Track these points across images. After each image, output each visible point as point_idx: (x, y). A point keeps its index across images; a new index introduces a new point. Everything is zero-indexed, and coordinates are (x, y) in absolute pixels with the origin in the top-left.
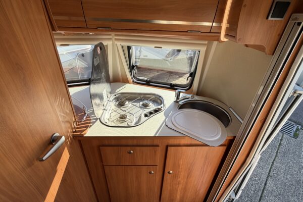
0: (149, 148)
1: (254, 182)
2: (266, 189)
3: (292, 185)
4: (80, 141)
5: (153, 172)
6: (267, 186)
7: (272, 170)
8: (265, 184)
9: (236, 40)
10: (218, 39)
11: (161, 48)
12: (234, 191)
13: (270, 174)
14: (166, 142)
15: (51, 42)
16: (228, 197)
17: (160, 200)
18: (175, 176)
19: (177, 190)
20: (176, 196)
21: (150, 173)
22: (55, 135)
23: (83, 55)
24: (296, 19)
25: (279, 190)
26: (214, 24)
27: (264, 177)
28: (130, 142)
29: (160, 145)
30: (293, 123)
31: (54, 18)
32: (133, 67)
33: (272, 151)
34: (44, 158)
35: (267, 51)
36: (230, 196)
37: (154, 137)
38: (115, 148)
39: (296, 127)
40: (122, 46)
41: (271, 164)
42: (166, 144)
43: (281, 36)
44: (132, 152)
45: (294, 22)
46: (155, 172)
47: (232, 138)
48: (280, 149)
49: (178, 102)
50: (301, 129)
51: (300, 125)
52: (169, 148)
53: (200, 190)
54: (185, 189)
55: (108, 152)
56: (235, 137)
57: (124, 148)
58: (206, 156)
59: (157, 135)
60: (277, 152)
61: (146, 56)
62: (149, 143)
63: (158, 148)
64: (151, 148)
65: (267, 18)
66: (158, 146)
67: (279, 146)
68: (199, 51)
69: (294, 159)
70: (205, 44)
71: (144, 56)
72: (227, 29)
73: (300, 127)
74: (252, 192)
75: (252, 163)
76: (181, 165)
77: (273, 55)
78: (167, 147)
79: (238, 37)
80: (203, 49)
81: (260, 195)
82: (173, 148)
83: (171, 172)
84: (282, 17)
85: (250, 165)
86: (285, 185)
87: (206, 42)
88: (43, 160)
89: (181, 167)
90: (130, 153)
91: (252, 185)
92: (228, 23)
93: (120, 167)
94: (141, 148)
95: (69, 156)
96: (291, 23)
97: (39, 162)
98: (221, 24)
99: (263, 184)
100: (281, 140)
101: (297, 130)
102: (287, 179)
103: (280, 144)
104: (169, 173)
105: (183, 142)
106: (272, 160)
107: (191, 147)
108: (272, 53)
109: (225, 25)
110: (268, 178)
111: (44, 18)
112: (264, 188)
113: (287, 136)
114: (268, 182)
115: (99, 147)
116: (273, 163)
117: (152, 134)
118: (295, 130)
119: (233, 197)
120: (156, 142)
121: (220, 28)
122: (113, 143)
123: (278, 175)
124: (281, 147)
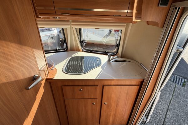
0: (92, 87)
1: (159, 114)
2: (166, 118)
3: (183, 115)
4: (50, 83)
5: (95, 103)
6: (167, 116)
7: (170, 106)
8: (166, 115)
9: (141, 19)
10: (132, 21)
11: (99, 29)
12: (146, 115)
13: (169, 109)
14: (102, 83)
15: (35, 21)
16: (142, 120)
17: (99, 123)
18: (109, 106)
19: (110, 116)
20: (110, 120)
21: (93, 104)
22: (36, 76)
23: (52, 38)
24: (174, 6)
25: (175, 119)
26: (129, 11)
27: (165, 110)
28: (81, 84)
29: (99, 85)
30: (182, 78)
31: (37, 8)
32: (83, 41)
33: (169, 95)
34: (29, 88)
35: (160, 25)
36: (143, 119)
37: (96, 80)
38: (71, 87)
39: (183, 80)
40: (76, 29)
41: (169, 102)
42: (102, 84)
43: (166, 16)
44: (82, 89)
45: (173, 7)
46: (96, 103)
47: (142, 80)
48: (174, 93)
49: (110, 61)
50: (187, 81)
51: (186, 79)
52: (104, 87)
53: (124, 116)
54: (115, 115)
55: (68, 90)
56: (144, 79)
57: (77, 87)
58: (127, 92)
59: (97, 79)
60: (173, 95)
61: (91, 39)
62: (92, 84)
63: (97, 87)
64: (93, 87)
65: (158, 6)
66: (98, 86)
67: (174, 91)
68: (121, 30)
69: (184, 99)
70: (125, 26)
71: (89, 39)
72: (136, 13)
73: (186, 80)
74: (158, 120)
75: (155, 96)
76: (112, 98)
77: (163, 27)
78: (103, 86)
79: (142, 17)
80: (124, 29)
81: (163, 121)
82: (107, 87)
83: (106, 103)
84: (166, 5)
85: (154, 98)
86: (178, 115)
87: (125, 25)
88: (28, 89)
89: (112, 100)
90: (81, 90)
91: (158, 115)
92: (136, 10)
93: (74, 100)
94: (88, 87)
95: (43, 91)
96: (172, 8)
97: (26, 90)
98: (132, 11)
99: (165, 115)
100: (175, 88)
101: (185, 82)
102: (179, 112)
103: (174, 90)
104: (105, 104)
105: (113, 83)
106: (170, 100)
107: (118, 87)
108: (162, 27)
109: (135, 11)
110: (167, 111)
111: (31, 7)
112: (165, 117)
113: (178, 86)
114: (168, 114)
115: (62, 87)
116: (170, 102)
117: (94, 78)
118: (183, 82)
119: (145, 120)
120: (96, 83)
121: (132, 13)
122: (70, 84)
123: (174, 109)
124: (175, 92)
